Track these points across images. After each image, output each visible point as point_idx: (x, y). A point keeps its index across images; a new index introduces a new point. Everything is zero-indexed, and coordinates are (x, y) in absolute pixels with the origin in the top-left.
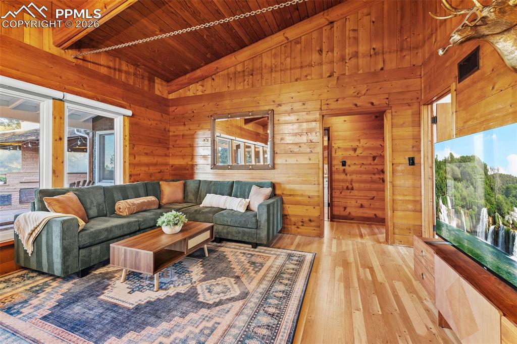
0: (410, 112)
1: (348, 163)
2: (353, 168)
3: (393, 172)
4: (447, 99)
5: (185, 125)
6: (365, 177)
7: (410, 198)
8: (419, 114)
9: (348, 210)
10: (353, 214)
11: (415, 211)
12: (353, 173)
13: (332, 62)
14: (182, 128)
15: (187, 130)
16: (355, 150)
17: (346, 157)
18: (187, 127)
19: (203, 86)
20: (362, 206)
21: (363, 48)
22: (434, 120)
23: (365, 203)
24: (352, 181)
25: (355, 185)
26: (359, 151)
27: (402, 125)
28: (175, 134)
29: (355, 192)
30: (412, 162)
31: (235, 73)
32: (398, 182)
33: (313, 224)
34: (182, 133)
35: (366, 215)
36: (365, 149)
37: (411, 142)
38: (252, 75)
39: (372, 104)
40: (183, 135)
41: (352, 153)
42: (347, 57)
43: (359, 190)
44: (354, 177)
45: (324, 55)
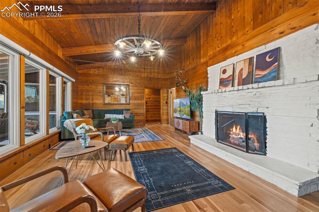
0: (166, 90)
1: (148, 103)
2: (149, 104)
3: (163, 105)
4: (175, 88)
5: (88, 85)
6: (152, 107)
7: (166, 112)
8: (168, 91)
9: (148, 118)
10: (149, 119)
11: (167, 115)
12: (149, 106)
13: (148, 73)
14: (87, 87)
15: (90, 88)
16: (150, 98)
17: (147, 101)
18: (90, 87)
19: (98, 70)
20: (152, 117)
21: (156, 71)
22: (171, 93)
23: (153, 115)
24: (149, 108)
25: (150, 110)
26: (151, 99)
27: (165, 93)
28: (82, 89)
29: (150, 112)
30: (167, 103)
31: (114, 69)
32: (164, 108)
33: (142, 121)
34: (86, 89)
35: (153, 119)
36: (153, 98)
37: (166, 98)
38: (121, 71)
39: (158, 87)
40: (87, 90)
41: (149, 100)
42: (152, 72)
43: (151, 111)
44: (150, 107)
45: (146, 70)
